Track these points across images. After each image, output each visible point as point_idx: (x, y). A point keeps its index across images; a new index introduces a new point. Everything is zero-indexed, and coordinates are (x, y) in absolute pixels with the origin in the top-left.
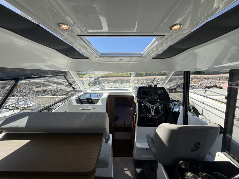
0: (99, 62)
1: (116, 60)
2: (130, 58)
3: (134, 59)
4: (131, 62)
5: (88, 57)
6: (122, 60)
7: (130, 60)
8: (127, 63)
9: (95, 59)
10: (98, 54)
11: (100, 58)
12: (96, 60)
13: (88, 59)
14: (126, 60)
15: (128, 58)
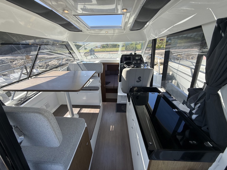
0: (90, 34)
1: (103, 32)
2: (114, 30)
3: (117, 31)
4: (115, 34)
5: (81, 30)
6: (108, 32)
7: (114, 32)
8: (112, 34)
9: (86, 31)
10: (89, 28)
11: (91, 30)
12: (88, 32)
13: (82, 31)
14: (111, 32)
15: (112, 30)
